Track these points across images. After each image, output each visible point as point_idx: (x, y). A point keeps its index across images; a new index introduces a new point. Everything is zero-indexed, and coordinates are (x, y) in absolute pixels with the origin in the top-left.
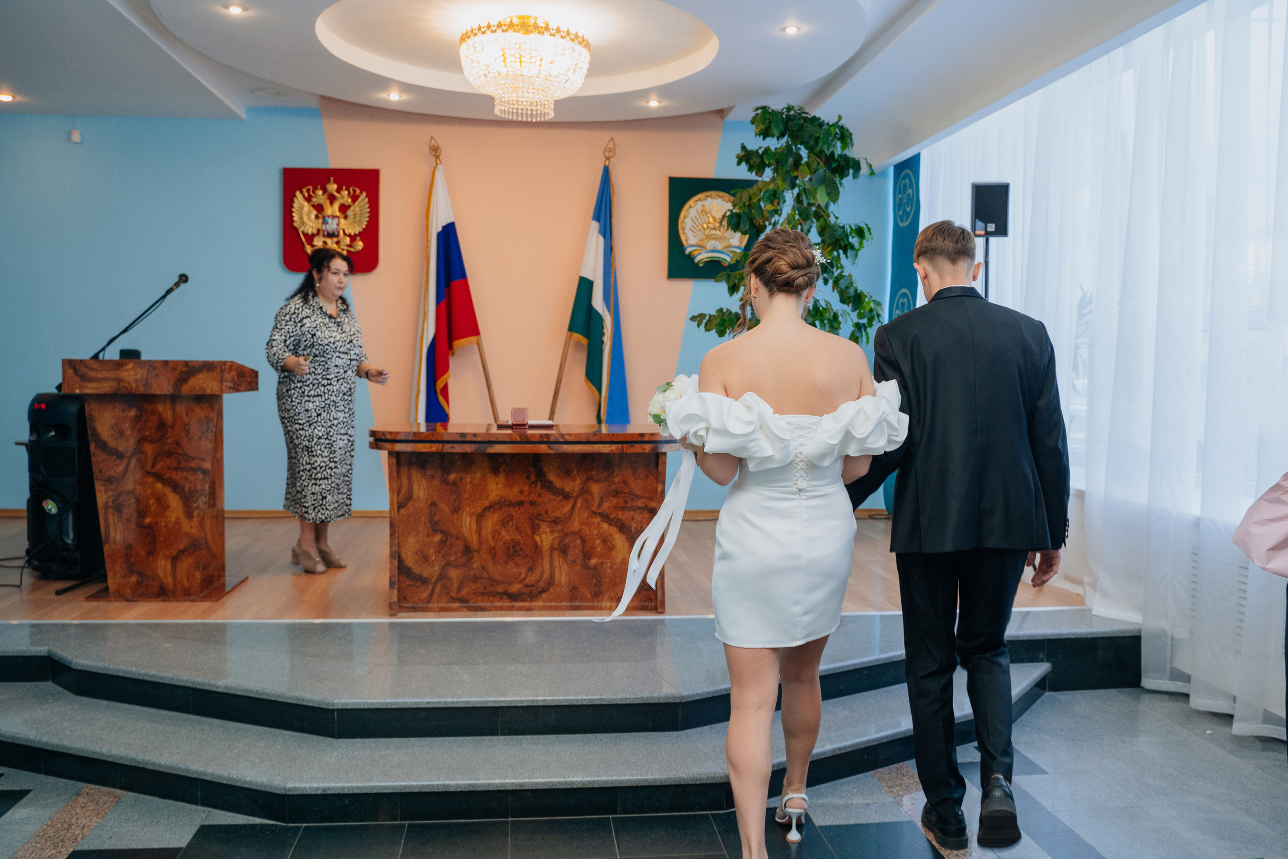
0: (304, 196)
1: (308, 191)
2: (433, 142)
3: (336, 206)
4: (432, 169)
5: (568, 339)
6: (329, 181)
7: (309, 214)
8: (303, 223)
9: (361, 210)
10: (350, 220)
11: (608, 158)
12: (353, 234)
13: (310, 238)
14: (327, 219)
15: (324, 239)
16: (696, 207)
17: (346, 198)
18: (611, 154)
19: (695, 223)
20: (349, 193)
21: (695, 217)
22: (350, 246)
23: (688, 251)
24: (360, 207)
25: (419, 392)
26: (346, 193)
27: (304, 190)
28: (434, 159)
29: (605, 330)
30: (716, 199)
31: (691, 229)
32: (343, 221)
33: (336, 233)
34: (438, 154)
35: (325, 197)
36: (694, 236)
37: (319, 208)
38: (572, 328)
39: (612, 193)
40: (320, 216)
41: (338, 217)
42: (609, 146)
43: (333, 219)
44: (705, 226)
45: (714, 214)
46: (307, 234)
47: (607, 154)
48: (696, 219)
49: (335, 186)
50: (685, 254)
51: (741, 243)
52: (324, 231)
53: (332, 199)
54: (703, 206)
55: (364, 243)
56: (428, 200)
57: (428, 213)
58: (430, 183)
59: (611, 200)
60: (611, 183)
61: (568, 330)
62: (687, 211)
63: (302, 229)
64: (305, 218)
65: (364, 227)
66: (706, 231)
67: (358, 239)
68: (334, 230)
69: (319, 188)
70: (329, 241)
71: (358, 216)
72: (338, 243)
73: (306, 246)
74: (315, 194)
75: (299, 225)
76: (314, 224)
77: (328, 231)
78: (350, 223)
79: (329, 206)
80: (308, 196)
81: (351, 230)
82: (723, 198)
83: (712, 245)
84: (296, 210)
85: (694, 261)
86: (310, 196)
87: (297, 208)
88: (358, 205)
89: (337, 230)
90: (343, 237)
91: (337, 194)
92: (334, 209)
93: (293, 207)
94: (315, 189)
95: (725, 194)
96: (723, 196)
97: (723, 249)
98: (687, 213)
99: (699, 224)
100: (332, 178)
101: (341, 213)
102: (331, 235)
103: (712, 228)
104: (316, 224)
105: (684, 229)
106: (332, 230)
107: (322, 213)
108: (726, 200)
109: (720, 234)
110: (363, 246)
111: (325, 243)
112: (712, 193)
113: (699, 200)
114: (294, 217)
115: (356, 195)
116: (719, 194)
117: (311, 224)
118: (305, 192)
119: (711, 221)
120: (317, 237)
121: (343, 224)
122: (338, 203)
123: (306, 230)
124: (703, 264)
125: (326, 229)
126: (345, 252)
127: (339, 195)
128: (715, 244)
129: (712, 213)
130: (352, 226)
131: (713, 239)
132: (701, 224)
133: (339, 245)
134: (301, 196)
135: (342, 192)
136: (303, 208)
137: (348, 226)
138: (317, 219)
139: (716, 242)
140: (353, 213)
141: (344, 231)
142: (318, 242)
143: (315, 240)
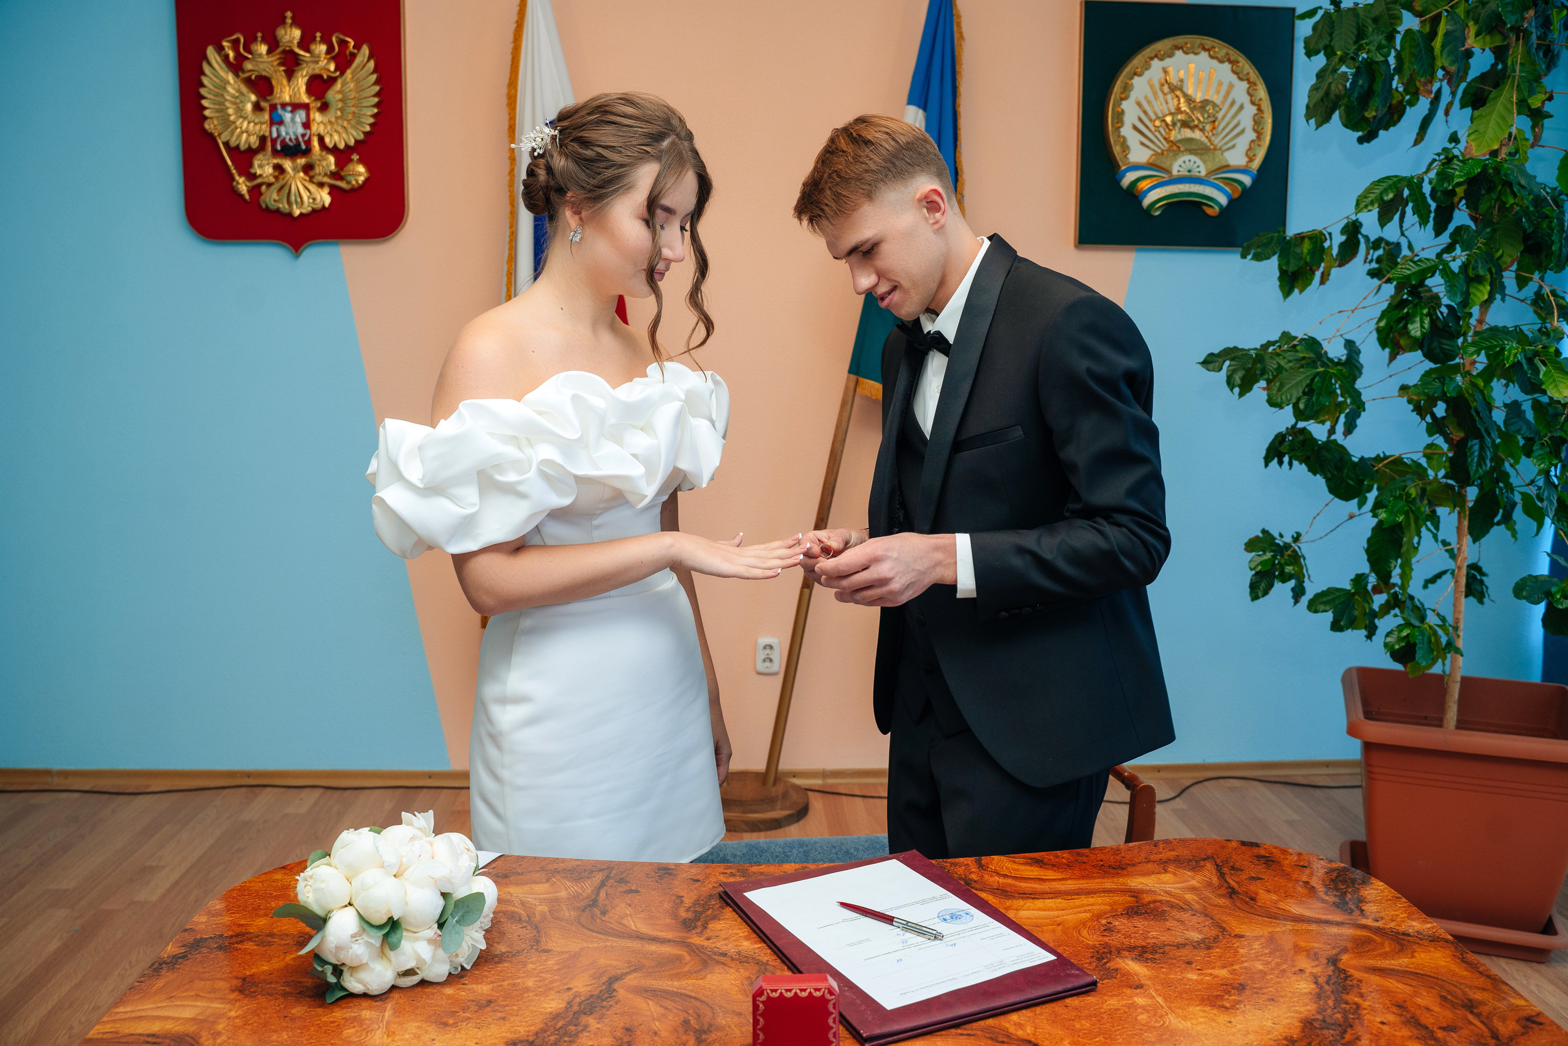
0: (226, 58)
1: (235, 44)
3: (301, 81)
5: (851, 393)
6: (282, 22)
7: (239, 101)
8: (227, 123)
9: (360, 89)
10: (333, 113)
12: (342, 146)
13: (244, 158)
14: (280, 111)
15: (275, 161)
16: (1147, 74)
17: (323, 63)
19: (1145, 112)
20: (330, 49)
21: (1146, 97)
22: (335, 175)
23: (1129, 178)
24: (359, 80)
26: (323, 48)
27: (225, 44)
30: (1196, 54)
31: (1135, 128)
32: (317, 116)
33: (304, 147)
35: (274, 59)
36: (1142, 144)
37: (262, 86)
38: (857, 368)
39: (956, 36)
40: (264, 104)
41: (306, 107)
43: (292, 112)
44: (1169, 119)
45: (1190, 92)
46: (237, 147)
48: (1149, 102)
49: (297, 33)
50: (1121, 188)
51: (1251, 160)
52: (274, 141)
53: (291, 63)
54: (1165, 71)
55: (368, 168)
56: (513, 59)
57: (513, 92)
58: (515, 18)
59: (956, 53)
60: (954, 12)
61: (850, 372)
62: (1127, 84)
63: (224, 137)
64: (231, 111)
65: (368, 129)
66: (1170, 130)
67: (355, 157)
68: (297, 139)
69: (259, 39)
70: (287, 164)
71: (353, 102)
72: (308, 169)
73: (237, 177)
74: (250, 52)
75: (219, 127)
76: (252, 124)
77: (283, 141)
78: (333, 120)
79: (285, 82)
80: (236, 58)
81: (336, 137)
82: (1211, 53)
83: (1183, 165)
84: (209, 93)
85: (1140, 203)
86: (240, 58)
87: (212, 87)
88: (352, 78)
89: (306, 138)
90: (322, 156)
91: (302, 53)
92: (296, 89)
93: (203, 86)
94: (252, 42)
95: (1216, 41)
96: (1214, 47)
97: (1209, 174)
98: (1127, 89)
99: (1156, 114)
100: (289, 14)
101: (313, 98)
102: (292, 150)
103: (1185, 124)
104: (256, 124)
105: (1119, 128)
106: (293, 137)
107: (269, 98)
108: (1219, 56)
109: (1204, 139)
110: (366, 175)
111: (279, 168)
112: (1186, 40)
113: (1156, 56)
114: (205, 108)
115: (348, 53)
116: (1203, 41)
117: (245, 124)
118: (227, 49)
119: (1183, 109)
120: (260, 156)
121: (318, 124)
122: (305, 73)
123: (234, 138)
124: (1162, 209)
125: (279, 136)
126: (326, 190)
127: (308, 55)
128: (1192, 163)
129: (1185, 90)
130: (340, 129)
131: (1186, 150)
132: (1160, 115)
133: (311, 173)
134: (218, 59)
135: (313, 47)
136: (225, 88)
137: (329, 127)
138: (258, 113)
139: (1193, 158)
140: (339, 96)
141: (321, 139)
142: (263, 167)
143: (256, 163)
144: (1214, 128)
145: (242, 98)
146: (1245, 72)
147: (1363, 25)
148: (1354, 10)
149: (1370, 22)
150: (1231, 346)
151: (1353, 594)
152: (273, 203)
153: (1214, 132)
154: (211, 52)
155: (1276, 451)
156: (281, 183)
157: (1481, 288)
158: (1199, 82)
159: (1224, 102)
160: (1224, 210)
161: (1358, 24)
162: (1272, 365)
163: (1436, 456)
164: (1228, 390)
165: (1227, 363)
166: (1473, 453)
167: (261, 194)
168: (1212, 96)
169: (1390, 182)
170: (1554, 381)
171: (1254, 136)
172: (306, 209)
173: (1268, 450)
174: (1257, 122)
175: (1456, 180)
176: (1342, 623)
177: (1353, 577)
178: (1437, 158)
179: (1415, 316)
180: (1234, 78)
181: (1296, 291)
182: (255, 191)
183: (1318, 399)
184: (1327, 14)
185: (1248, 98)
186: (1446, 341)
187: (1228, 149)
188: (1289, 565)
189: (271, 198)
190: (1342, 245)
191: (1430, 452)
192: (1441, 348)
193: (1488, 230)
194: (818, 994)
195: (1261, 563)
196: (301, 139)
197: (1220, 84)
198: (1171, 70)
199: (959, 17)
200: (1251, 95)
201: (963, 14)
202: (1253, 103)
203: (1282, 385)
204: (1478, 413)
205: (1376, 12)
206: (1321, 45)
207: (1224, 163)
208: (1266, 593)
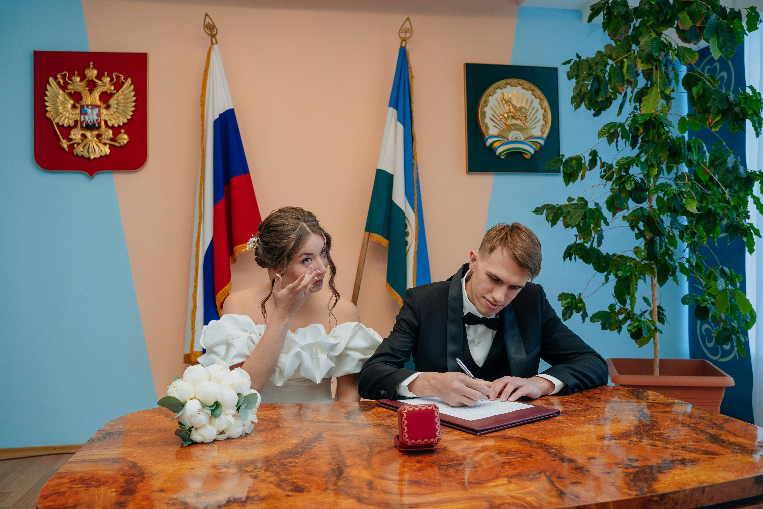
0: (59, 83)
1: (64, 76)
2: (208, 20)
3: (97, 94)
4: (208, 50)
5: (366, 241)
6: (88, 66)
7: (63, 104)
8: (58, 114)
9: (126, 99)
10: (112, 110)
11: (404, 40)
12: (116, 126)
13: (66, 131)
14: (85, 108)
15: (82, 132)
16: (495, 95)
17: (108, 86)
18: (408, 35)
19: (495, 112)
20: (112, 80)
21: (495, 105)
22: (112, 140)
23: (489, 142)
24: (125, 95)
25: (195, 307)
26: (108, 79)
27: (58, 76)
28: (210, 38)
29: (409, 229)
30: (516, 87)
31: (491, 119)
32: (104, 112)
33: (97, 125)
34: (214, 33)
35: (83, 83)
36: (495, 126)
37: (77, 97)
38: (369, 228)
39: (410, 76)
40: (77, 105)
41: (99, 107)
42: (405, 27)
43: (91, 109)
44: (506, 115)
45: (514, 103)
46: (63, 125)
47: (403, 35)
49: (95, 72)
50: (486, 146)
52: (82, 123)
53: (91, 86)
54: (503, 94)
55: (129, 136)
56: (203, 84)
57: (203, 99)
58: (205, 66)
59: (411, 84)
60: (409, 66)
61: (366, 231)
62: (486, 99)
63: (56, 120)
64: (60, 108)
65: (129, 117)
66: (506, 120)
67: (123, 131)
68: (94, 122)
69: (76, 74)
70: (88, 134)
71: (123, 105)
72: (99, 136)
73: (62, 140)
74: (71, 81)
75: (54, 116)
76: (71, 115)
77: (87, 123)
78: (112, 113)
79: (88, 94)
80: (63, 83)
81: (113, 122)
82: (523, 86)
83: (513, 136)
84: (49, 99)
85: (495, 153)
86: (66, 83)
87: (51, 97)
88: (122, 93)
89: (98, 121)
90: (105, 129)
91: (97, 81)
92: (94, 98)
93: (46, 96)
94: (72, 76)
95: (525, 81)
96: (523, 84)
97: (525, 139)
98: (486, 102)
99: (500, 113)
100: (91, 63)
101: (102, 103)
102: (91, 127)
103: (513, 117)
104: (73, 114)
105: (484, 119)
106: (92, 121)
107: (80, 102)
108: (526, 88)
109: (522, 124)
110: (128, 139)
111: (84, 136)
112: (512, 81)
113: (499, 87)
114: (47, 106)
115: (120, 82)
116: (519, 81)
117: (67, 115)
118: (59, 79)
119: (512, 111)
120: (74, 130)
121: (105, 115)
122: (99, 91)
123: (61, 121)
124: (505, 155)
125: (84, 120)
126: (108, 146)
127: (100, 82)
128: (517, 134)
129: (512, 102)
130: (115, 117)
131: (514, 129)
132: (502, 113)
133: (100, 138)
134: (55, 83)
135: (103, 79)
136: (58, 97)
137: (110, 116)
138: (74, 109)
139: (518, 132)
140: (115, 102)
141: (106, 122)
142: (76, 135)
143: (72, 132)
144: (526, 119)
145: (66, 102)
146: (538, 95)
147: (591, 66)
148: (587, 60)
149: (594, 64)
150: (546, 204)
151: (610, 313)
152: (80, 152)
153: (526, 121)
154: (51, 79)
155: (568, 254)
156: (85, 143)
157: (654, 169)
158: (518, 99)
159: (530, 107)
160: (533, 156)
161: (589, 65)
162: (565, 210)
163: (639, 252)
164: (547, 222)
165: (545, 211)
166: (657, 243)
167: (74, 148)
168: (524, 105)
169: (612, 125)
170: (690, 204)
171: (543, 123)
172: (97, 156)
173: (565, 254)
174: (545, 117)
175: (640, 122)
176: (606, 326)
177: (609, 305)
178: (629, 116)
179: (628, 181)
180: (533, 97)
181: (571, 183)
182: (71, 147)
183: (588, 220)
184: (575, 61)
185: (540, 106)
186: (640, 193)
187: (533, 128)
188: (579, 303)
189: (79, 150)
190: (590, 161)
191: (637, 250)
192: (640, 197)
193: (654, 145)
194: (430, 408)
195: (567, 303)
196: (96, 122)
197: (527, 100)
198: (505, 93)
199: (411, 68)
200: (541, 105)
201: (412, 67)
202: (542, 108)
203: (572, 217)
204: (658, 223)
205: (597, 60)
206: (574, 74)
207: (531, 135)
208: (570, 317)
